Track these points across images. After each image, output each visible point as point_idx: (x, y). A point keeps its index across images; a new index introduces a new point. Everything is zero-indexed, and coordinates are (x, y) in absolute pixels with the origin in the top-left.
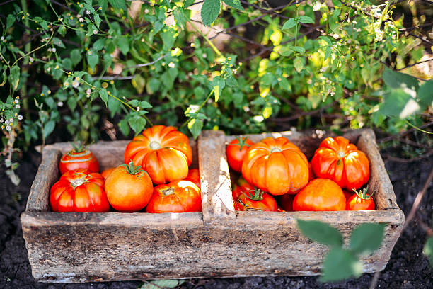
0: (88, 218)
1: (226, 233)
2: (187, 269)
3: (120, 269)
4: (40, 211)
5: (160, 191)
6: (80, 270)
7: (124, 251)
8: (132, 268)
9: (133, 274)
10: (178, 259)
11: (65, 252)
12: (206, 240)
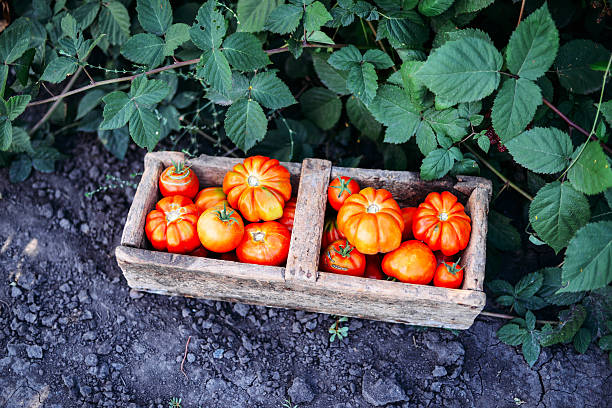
0: (177, 262)
1: (308, 289)
2: (273, 302)
3: (209, 294)
4: (133, 246)
5: (252, 232)
6: (171, 289)
7: (212, 284)
8: (220, 295)
9: (222, 298)
10: (263, 296)
11: (157, 278)
12: (289, 289)
